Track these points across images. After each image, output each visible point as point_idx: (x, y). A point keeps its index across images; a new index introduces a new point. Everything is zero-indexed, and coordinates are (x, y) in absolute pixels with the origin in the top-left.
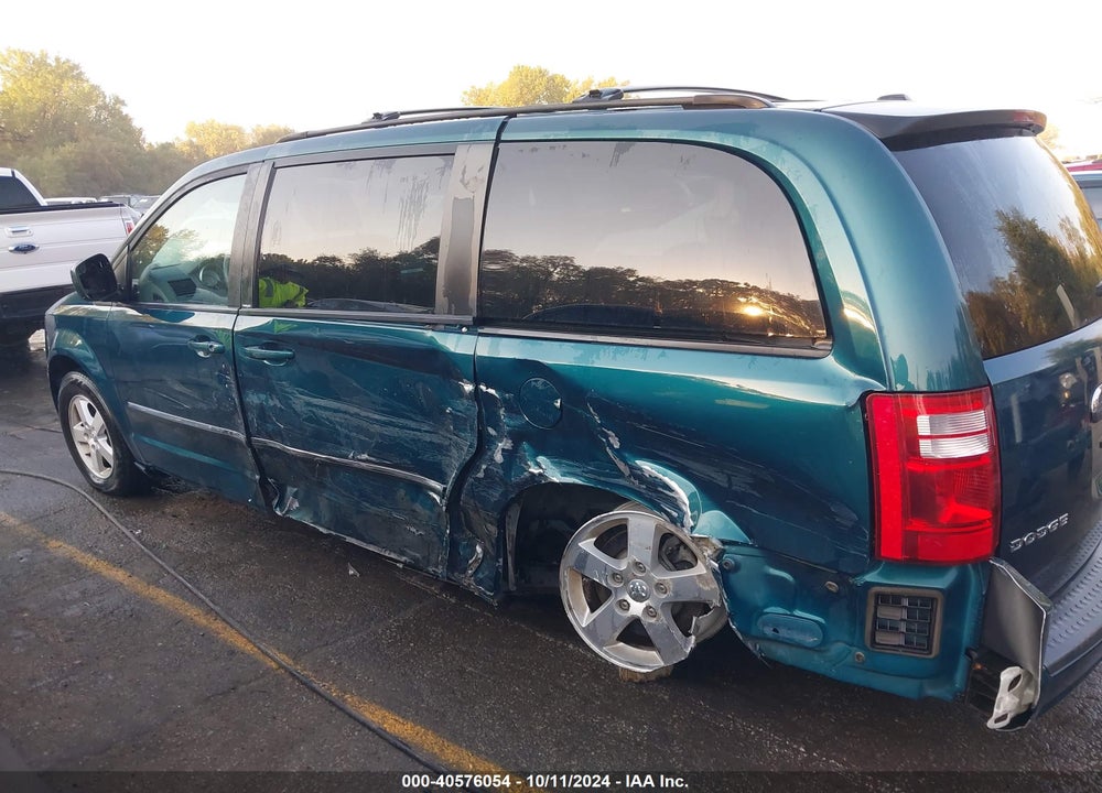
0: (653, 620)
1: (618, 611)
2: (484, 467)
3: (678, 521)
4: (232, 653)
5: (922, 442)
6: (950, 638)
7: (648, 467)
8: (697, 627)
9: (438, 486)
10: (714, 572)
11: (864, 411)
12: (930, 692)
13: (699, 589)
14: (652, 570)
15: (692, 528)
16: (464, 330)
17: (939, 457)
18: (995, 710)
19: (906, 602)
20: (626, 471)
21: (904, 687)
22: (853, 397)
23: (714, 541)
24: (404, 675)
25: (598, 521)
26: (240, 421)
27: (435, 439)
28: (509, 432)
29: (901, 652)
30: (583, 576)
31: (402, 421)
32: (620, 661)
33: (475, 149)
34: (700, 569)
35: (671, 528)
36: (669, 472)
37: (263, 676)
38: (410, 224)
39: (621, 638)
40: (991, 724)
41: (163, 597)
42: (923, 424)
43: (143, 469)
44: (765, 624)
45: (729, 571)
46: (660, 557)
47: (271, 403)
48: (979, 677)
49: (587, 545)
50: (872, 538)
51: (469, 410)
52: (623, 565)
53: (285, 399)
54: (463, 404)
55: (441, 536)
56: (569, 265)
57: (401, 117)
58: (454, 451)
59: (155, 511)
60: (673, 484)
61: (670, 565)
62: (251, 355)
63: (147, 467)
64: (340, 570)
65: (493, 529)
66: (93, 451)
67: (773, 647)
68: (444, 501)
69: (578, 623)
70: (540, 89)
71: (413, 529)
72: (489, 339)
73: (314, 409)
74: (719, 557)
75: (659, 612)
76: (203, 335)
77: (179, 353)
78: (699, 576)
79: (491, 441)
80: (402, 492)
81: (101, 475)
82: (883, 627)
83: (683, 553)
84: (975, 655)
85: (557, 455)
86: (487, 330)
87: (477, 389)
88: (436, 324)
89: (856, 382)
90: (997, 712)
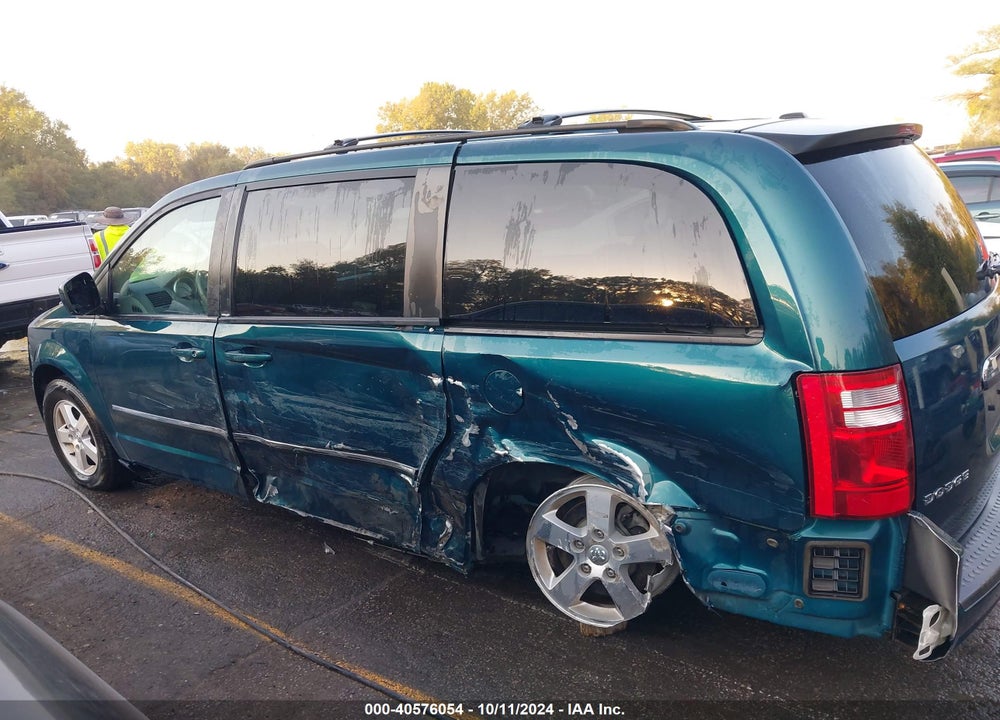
0: (613, 581)
1: (581, 574)
2: (453, 450)
3: (633, 491)
4: (228, 629)
5: (847, 415)
6: (877, 582)
7: (604, 445)
8: (651, 584)
9: (411, 470)
10: (668, 535)
11: (795, 389)
12: (861, 631)
13: (653, 551)
14: (610, 535)
15: (647, 497)
16: (431, 330)
17: (862, 426)
18: (920, 644)
19: (837, 554)
20: (584, 449)
21: (840, 628)
22: (784, 377)
23: (667, 508)
24: (387, 641)
25: (559, 494)
26: (222, 418)
27: (407, 428)
28: (475, 419)
29: (835, 597)
30: (547, 544)
31: (375, 413)
32: (585, 618)
33: (434, 172)
34: (653, 533)
35: (626, 497)
36: (623, 448)
37: (259, 648)
38: (378, 238)
39: (583, 599)
40: (916, 656)
41: (157, 582)
42: (847, 398)
43: (127, 465)
44: (715, 579)
45: (680, 534)
46: (616, 524)
47: (251, 401)
48: (902, 615)
49: (550, 516)
50: (807, 499)
51: (438, 400)
52: (583, 533)
53: (264, 398)
54: (431, 396)
55: (413, 513)
56: (496, 268)
57: (360, 143)
58: (426, 438)
59: (138, 502)
60: (628, 459)
61: (625, 530)
62: (231, 359)
63: (130, 463)
64: (316, 549)
65: (463, 507)
66: (77, 451)
67: (722, 598)
68: (416, 483)
69: (544, 585)
70: (449, 102)
71: (387, 509)
72: (455, 337)
73: (292, 406)
74: (671, 522)
75: (618, 573)
76: (185, 342)
77: (162, 359)
78: (652, 539)
79: (459, 428)
80: (375, 477)
81: (85, 473)
82: (818, 576)
83: (636, 518)
84: (899, 596)
85: (519, 436)
86: (451, 330)
87: (445, 382)
88: (405, 326)
89: (787, 364)
90: (922, 645)
